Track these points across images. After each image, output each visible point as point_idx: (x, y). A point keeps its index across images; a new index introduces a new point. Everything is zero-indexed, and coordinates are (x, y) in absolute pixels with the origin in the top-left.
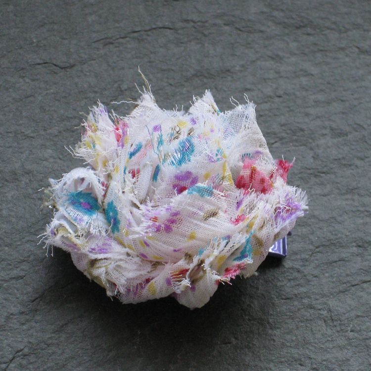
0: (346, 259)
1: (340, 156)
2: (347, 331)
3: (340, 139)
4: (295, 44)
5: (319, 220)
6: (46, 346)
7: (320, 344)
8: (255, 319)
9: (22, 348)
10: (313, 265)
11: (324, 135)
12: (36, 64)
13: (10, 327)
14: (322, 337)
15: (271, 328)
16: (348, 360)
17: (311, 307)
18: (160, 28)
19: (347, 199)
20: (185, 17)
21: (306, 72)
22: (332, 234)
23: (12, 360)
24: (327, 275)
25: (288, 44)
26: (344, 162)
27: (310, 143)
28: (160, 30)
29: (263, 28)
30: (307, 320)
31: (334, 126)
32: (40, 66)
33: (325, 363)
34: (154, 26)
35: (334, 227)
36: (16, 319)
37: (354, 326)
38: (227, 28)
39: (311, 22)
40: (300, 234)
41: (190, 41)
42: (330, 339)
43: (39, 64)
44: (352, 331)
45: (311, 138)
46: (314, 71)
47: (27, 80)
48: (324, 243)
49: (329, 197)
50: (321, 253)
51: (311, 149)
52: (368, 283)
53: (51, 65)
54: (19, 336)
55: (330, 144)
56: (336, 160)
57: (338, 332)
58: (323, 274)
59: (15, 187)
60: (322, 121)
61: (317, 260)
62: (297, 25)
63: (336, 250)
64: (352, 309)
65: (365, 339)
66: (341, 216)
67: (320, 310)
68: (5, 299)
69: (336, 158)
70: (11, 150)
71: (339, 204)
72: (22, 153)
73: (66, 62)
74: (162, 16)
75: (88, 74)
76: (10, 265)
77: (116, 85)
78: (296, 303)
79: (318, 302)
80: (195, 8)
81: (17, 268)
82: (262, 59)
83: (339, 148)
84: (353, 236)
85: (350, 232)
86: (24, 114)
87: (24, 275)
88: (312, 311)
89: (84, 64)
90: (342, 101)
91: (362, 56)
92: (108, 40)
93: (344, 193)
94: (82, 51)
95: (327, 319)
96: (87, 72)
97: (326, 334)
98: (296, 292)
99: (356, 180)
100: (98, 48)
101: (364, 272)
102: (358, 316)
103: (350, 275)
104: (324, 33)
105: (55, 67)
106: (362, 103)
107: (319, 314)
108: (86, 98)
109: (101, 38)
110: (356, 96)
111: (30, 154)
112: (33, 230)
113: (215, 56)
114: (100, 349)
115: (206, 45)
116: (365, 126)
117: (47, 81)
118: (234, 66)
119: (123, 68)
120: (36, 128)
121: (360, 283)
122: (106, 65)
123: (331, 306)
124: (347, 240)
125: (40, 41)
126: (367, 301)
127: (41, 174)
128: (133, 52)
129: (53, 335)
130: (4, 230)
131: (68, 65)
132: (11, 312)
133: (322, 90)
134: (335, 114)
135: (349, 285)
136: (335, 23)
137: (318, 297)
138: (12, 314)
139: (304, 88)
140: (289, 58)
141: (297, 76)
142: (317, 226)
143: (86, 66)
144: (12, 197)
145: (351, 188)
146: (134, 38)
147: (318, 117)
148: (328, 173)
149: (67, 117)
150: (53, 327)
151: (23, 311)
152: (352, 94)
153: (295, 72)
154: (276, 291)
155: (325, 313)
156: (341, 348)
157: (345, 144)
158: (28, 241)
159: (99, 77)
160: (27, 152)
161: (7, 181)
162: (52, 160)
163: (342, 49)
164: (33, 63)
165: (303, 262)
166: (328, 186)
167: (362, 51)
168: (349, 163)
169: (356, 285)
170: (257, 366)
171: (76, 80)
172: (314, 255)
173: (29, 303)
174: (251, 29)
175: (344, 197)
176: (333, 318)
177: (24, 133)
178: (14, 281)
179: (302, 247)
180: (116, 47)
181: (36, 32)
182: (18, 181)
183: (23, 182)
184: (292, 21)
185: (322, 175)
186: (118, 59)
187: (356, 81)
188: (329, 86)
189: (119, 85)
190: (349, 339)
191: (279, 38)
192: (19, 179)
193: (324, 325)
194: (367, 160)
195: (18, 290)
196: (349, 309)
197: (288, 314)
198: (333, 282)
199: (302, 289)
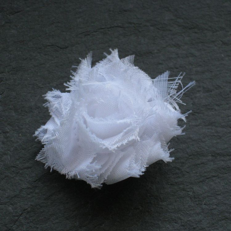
0: (205, 163)
1: (207, 104)
2: (202, 204)
3: (208, 94)
4: (188, 38)
5: (192, 140)
6: (40, 207)
7: (187, 211)
9: (27, 208)
10: (187, 166)
11: (199, 91)
12: (47, 46)
13: (21, 196)
14: (188, 207)
15: (161, 201)
16: (201, 221)
17: (184, 190)
18: (116, 27)
19: (208, 129)
20: (129, 21)
21: (192, 54)
22: (199, 149)
23: (21, 214)
24: (194, 172)
25: (184, 38)
26: (209, 107)
27: (192, 96)
29: (171, 29)
30: (181, 197)
31: (205, 86)
32: (49, 47)
33: (188, 222)
34: (113, 26)
35: (200, 144)
36: (25, 191)
37: (206, 202)
38: (152, 28)
39: (198, 26)
40: (181, 148)
41: (131, 35)
42: (192, 208)
43: (49, 46)
44: (205, 204)
46: (197, 54)
47: (42, 55)
48: (194, 154)
49: (199, 127)
50: (192, 159)
51: (192, 99)
52: (216, 177)
53: (55, 46)
54: (26, 201)
55: (202, 96)
56: (204, 106)
57: (197, 205)
58: (192, 171)
59: (31, 116)
61: (189, 163)
62: (190, 27)
63: (200, 158)
64: (206, 192)
65: (211, 209)
66: (204, 138)
67: (188, 191)
68: (20, 180)
69: (204, 105)
70: (30, 94)
71: (204, 131)
72: (36, 96)
73: (63, 45)
74: (118, 20)
75: (75, 52)
76: (25, 160)
78: (176, 187)
79: (188, 187)
80: (136, 16)
81: (28, 162)
82: (169, 46)
83: (207, 99)
84: (210, 150)
85: (208, 147)
86: (39, 74)
87: (31, 166)
88: (184, 192)
90: (211, 72)
91: (224, 46)
92: (87, 33)
93: (207, 125)
94: (72, 39)
95: (191, 197)
96: (74, 51)
97: (191, 206)
98: (176, 181)
99: (214, 118)
100: (81, 38)
101: (214, 171)
102: (208, 196)
103: (206, 173)
104: (204, 32)
105: (58, 48)
106: (221, 73)
107: (187, 194)
109: (83, 32)
113: (144, 44)
114: (68, 210)
115: (140, 37)
116: (222, 87)
117: (52, 56)
118: (154, 50)
120: (44, 83)
121: (211, 177)
122: (85, 47)
123: (195, 190)
124: (207, 152)
125: (51, 32)
126: (214, 187)
128: (100, 40)
129: (44, 201)
130: (22, 141)
131: (64, 47)
132: (23, 187)
133: (200, 65)
134: (206, 79)
135: (205, 178)
136: (210, 27)
137: (188, 184)
138: (23, 189)
139: (190, 64)
140: (184, 46)
141: (188, 57)
142: (191, 143)
143: (74, 47)
144: (29, 121)
145: (211, 122)
146: (101, 32)
148: (200, 113)
149: (62, 77)
150: (44, 196)
151: (29, 187)
152: (217, 68)
153: (186, 55)
154: (166, 180)
155: (191, 193)
156: (198, 214)
157: (210, 96)
158: (35, 147)
160: (39, 96)
161: (26, 112)
163: (213, 42)
165: (182, 164)
166: (199, 121)
167: (224, 43)
168: (211, 108)
169: (209, 178)
170: (152, 222)
171: (69, 55)
172: (188, 160)
173: (32, 182)
174: (165, 29)
175: (207, 127)
176: (195, 197)
177: (38, 85)
178: (26, 170)
179: (182, 156)
180: (91, 37)
181: (49, 28)
182: (33, 112)
183: (35, 113)
184: (187, 25)
185: (196, 114)
186: (92, 44)
187: (219, 60)
188: (204, 63)
190: (203, 209)
191: (179, 34)
193: (190, 200)
194: (221, 106)
195: (27, 175)
196: (204, 192)
197: (171, 193)
198: (197, 176)
199: (180, 180)
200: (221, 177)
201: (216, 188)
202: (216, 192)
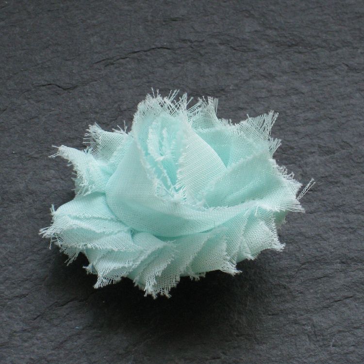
0: (331, 275)
1: (327, 174)
2: (329, 346)
3: (328, 157)
4: (287, 63)
5: (306, 237)
7: (303, 359)
8: (242, 335)
10: (298, 281)
11: (312, 153)
12: (40, 86)
13: (13, 344)
14: (305, 352)
15: (258, 344)
17: (296, 322)
18: (158, 48)
19: (332, 216)
20: (182, 37)
21: (297, 90)
22: (318, 251)
24: (312, 291)
25: (280, 62)
26: (330, 179)
27: (299, 161)
28: (159, 50)
29: (256, 47)
30: (292, 335)
31: (322, 143)
32: (44, 88)
34: (153, 47)
35: (319, 244)
36: (19, 336)
37: (336, 341)
38: (222, 47)
39: (303, 40)
41: (187, 61)
42: (312, 353)
43: (43, 86)
44: (334, 346)
45: (300, 156)
46: (305, 89)
47: (32, 102)
48: (309, 260)
49: (315, 214)
50: (307, 269)
51: (300, 167)
52: (351, 298)
53: (55, 86)
54: (21, 353)
55: (318, 162)
57: (321, 346)
58: (308, 290)
59: (20, 208)
60: (311, 139)
61: (302, 276)
62: (290, 44)
64: (334, 325)
65: (346, 353)
66: (326, 233)
67: (304, 325)
68: (9, 317)
69: (323, 176)
70: (16, 171)
71: (325, 221)
72: (26, 174)
73: (68, 84)
74: (161, 36)
75: (90, 94)
76: (14, 284)
77: (116, 106)
78: (281, 319)
79: (303, 317)
80: (192, 27)
81: (20, 286)
82: (255, 78)
83: (326, 165)
84: (337, 252)
85: (334, 248)
86: (29, 135)
87: (27, 293)
88: (296, 327)
89: (86, 85)
90: (331, 119)
91: (350, 74)
92: (109, 61)
93: (330, 210)
94: (84, 72)
95: (310, 334)
96: (88, 93)
97: (309, 349)
98: (282, 308)
99: (342, 198)
100: (99, 69)
101: (347, 288)
102: (340, 331)
103: (334, 291)
104: (315, 51)
105: (58, 88)
106: (349, 121)
107: (303, 329)
108: (87, 119)
109: (103, 59)
110: (344, 114)
111: (34, 174)
112: (35, 250)
113: (211, 76)
115: (202, 64)
116: (352, 144)
117: (51, 103)
118: (229, 86)
119: (123, 89)
120: (40, 149)
121: (342, 299)
122: (107, 86)
123: (315, 321)
124: (331, 257)
125: (45, 62)
126: (349, 316)
127: (44, 194)
128: (133, 73)
129: (53, 352)
130: (8, 250)
131: (70, 86)
132: (14, 329)
133: (311, 108)
134: (324, 132)
135: (332, 301)
136: (325, 41)
137: (303, 313)
138: (15, 332)
139: (294, 106)
140: (280, 76)
141: (288, 95)
142: (304, 243)
143: (88, 87)
144: (16, 217)
145: (336, 205)
146: (133, 58)
147: (307, 135)
148: (315, 191)
149: (69, 138)
150: (53, 344)
151: (25, 328)
152: (340, 112)
153: (286, 91)
154: (264, 308)
155: (309, 328)
157: (332, 161)
158: (31, 260)
159: (100, 98)
160: (31, 173)
161: (12, 201)
162: (54, 180)
163: (332, 67)
164: (37, 85)
165: (289, 279)
166: (315, 203)
167: (351, 69)
168: (336, 181)
169: (339, 301)
171: (79, 101)
172: (301, 271)
173: (31, 321)
174: (245, 48)
175: (329, 215)
176: (316, 333)
177: (28, 154)
178: (17, 300)
179: (289, 264)
180: (116, 68)
181: (41, 54)
182: (22, 201)
183: (27, 203)
184: (284, 40)
186: (119, 80)
187: (344, 99)
188: (319, 104)
189: (119, 105)
190: (331, 354)
191: (272, 56)
192: (23, 200)
193: (307, 340)
194: (353, 177)
195: (21, 308)
196: (331, 324)
197: (274, 329)
198: (318, 298)
199: (288, 305)
200: (359, 299)
201: (353, 317)
202: (352, 323)
